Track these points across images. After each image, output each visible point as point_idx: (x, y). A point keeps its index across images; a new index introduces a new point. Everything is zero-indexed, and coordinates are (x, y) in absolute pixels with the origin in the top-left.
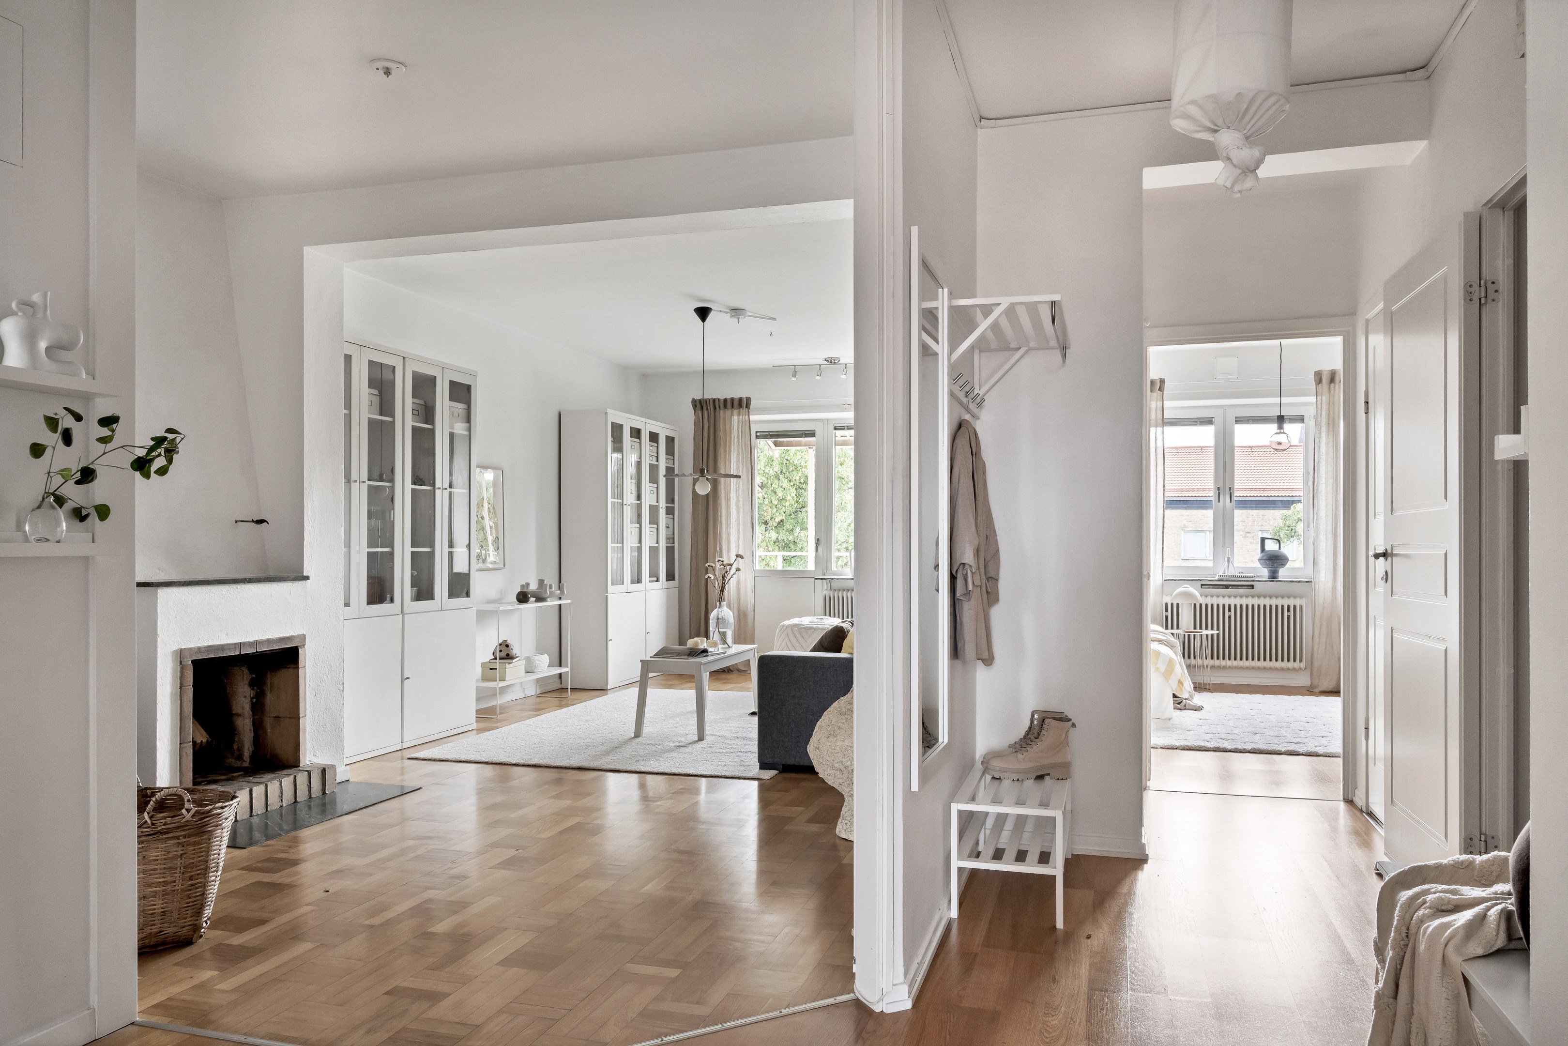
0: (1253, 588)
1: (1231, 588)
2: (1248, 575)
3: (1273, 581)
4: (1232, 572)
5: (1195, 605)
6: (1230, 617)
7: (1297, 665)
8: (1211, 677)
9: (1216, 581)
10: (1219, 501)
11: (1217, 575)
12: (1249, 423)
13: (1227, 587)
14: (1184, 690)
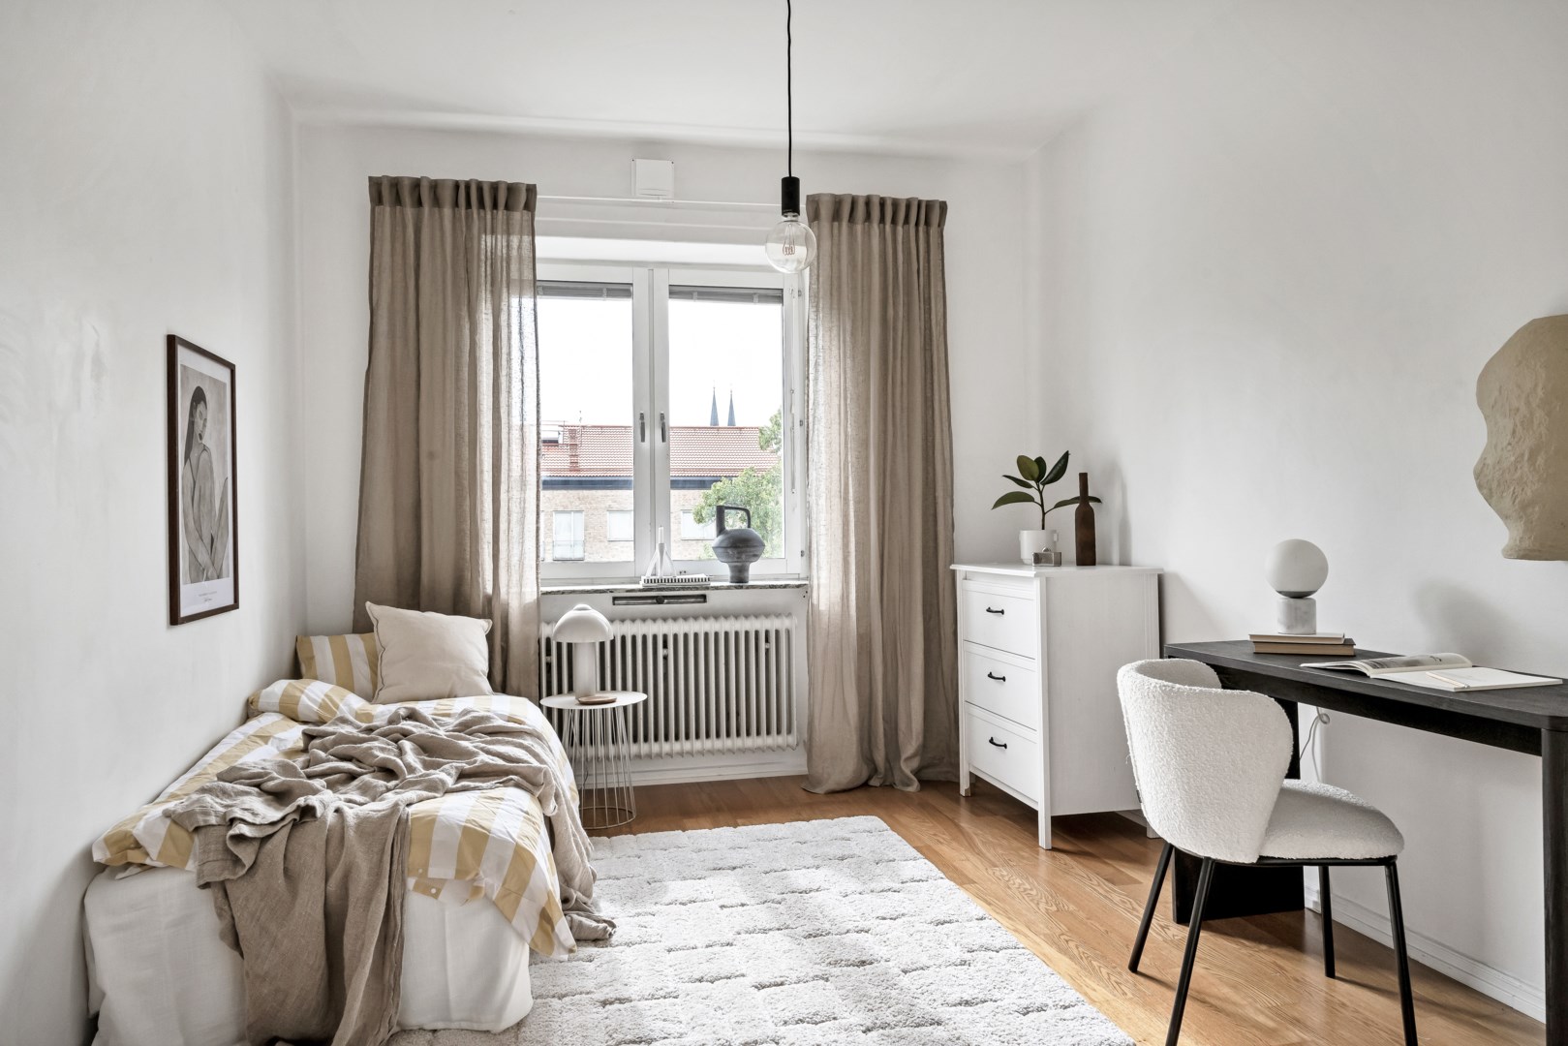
0: (705, 601)
1: (668, 603)
2: (697, 576)
3: (741, 587)
4: (666, 571)
5: (602, 645)
6: (665, 658)
7: (780, 740)
8: (632, 775)
9: (640, 590)
10: (643, 440)
11: (643, 578)
12: (692, 298)
13: (659, 600)
14: (556, 942)
